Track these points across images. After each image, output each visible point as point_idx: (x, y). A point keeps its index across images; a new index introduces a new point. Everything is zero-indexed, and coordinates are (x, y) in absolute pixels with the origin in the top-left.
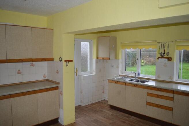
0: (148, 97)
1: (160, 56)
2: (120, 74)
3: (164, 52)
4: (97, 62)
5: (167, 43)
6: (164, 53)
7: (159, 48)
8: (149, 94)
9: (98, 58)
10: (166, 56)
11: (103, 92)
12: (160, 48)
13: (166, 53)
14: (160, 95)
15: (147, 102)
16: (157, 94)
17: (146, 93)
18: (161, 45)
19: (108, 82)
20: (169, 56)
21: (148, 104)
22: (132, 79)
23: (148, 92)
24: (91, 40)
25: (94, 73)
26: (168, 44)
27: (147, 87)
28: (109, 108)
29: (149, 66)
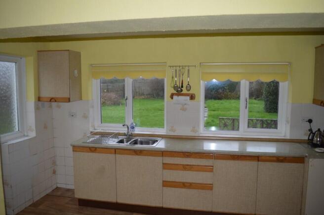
0: (165, 171)
1: (175, 92)
2: (91, 130)
3: (182, 84)
4: (37, 108)
5: (187, 68)
6: (182, 87)
7: (173, 78)
8: (166, 166)
9: (39, 99)
10: (185, 91)
11: (54, 172)
12: (174, 76)
13: (185, 86)
14: (188, 165)
15: (163, 181)
16: (182, 163)
17: (161, 164)
18: (176, 70)
19: (73, 151)
20: (190, 92)
21: (166, 184)
22: (120, 139)
23: (164, 162)
24: (21, 58)
25: (33, 134)
26: (189, 70)
27: (162, 152)
28: (78, 206)
29: (110, 108)
